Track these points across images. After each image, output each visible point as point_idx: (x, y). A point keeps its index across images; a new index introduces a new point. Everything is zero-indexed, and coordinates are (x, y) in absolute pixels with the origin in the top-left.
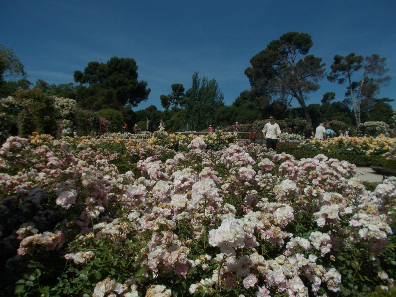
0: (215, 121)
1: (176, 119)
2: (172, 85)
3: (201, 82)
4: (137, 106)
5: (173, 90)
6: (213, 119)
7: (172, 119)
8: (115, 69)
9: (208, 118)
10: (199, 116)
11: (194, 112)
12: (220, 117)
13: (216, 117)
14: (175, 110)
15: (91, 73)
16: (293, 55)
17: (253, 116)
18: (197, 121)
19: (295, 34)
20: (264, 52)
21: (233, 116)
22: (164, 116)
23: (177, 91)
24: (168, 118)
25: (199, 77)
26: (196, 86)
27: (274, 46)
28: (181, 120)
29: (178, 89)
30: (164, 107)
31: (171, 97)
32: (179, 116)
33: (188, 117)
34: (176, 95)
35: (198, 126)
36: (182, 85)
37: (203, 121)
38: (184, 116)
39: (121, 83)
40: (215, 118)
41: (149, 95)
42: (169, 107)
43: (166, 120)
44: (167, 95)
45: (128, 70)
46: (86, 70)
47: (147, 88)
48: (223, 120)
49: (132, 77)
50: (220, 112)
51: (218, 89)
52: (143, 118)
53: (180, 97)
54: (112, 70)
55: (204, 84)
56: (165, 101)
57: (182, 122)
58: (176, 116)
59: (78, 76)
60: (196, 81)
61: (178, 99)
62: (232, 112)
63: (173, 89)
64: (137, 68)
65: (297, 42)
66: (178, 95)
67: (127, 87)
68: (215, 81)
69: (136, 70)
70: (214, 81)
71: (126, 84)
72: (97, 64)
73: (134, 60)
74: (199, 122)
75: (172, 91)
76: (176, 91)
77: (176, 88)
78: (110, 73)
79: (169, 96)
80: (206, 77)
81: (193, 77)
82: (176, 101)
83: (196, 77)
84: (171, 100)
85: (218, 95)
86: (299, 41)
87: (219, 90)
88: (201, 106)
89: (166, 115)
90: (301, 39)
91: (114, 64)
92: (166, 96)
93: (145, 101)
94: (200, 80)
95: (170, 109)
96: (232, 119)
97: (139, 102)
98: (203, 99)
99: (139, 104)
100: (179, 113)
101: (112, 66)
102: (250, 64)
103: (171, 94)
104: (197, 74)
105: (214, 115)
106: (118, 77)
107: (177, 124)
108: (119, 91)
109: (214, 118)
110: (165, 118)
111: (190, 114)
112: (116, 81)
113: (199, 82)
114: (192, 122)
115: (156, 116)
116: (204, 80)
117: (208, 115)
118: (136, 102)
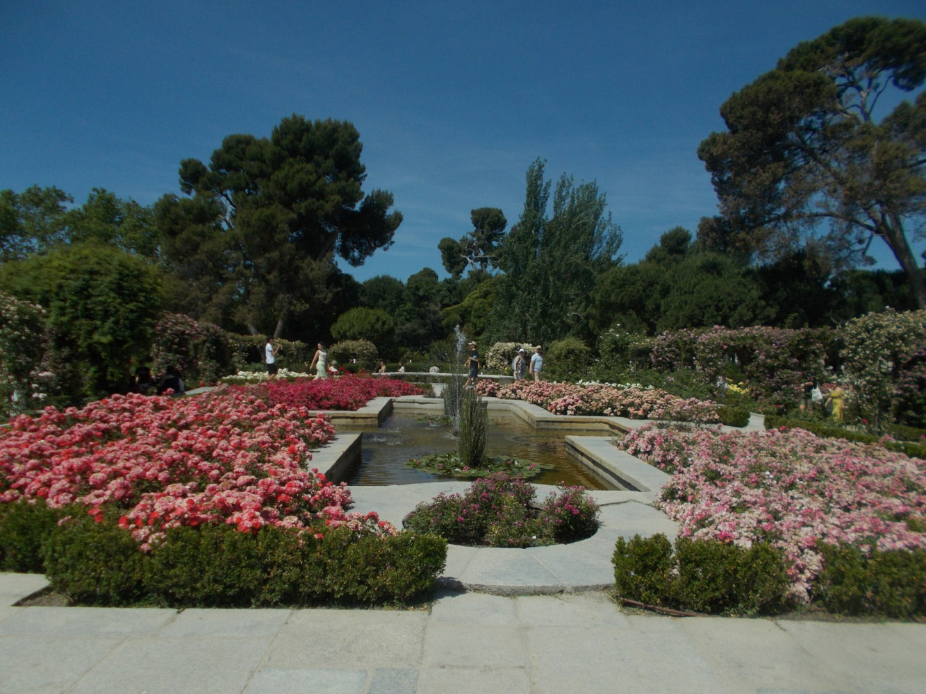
0: (594, 311)
1: (477, 304)
2: (473, 212)
3: (552, 191)
4: (362, 264)
5: (476, 225)
6: (587, 306)
7: (466, 302)
8: (294, 152)
9: (572, 300)
10: (545, 292)
11: (529, 283)
12: (613, 298)
13: (598, 297)
14: (477, 277)
15: (229, 167)
16: (864, 94)
17: (729, 295)
18: (540, 310)
19: (875, 24)
20: (772, 76)
21: (656, 295)
22: (442, 293)
23: (487, 227)
24: (455, 300)
25: (546, 179)
26: (536, 204)
27: (806, 57)
28: (491, 305)
29: (488, 222)
30: (449, 271)
31: (470, 245)
32: (485, 295)
33: (510, 297)
34: (483, 237)
35: (540, 325)
36: (500, 212)
37: (556, 310)
38: (497, 293)
39: (304, 191)
40: (594, 301)
41: (396, 232)
42: (461, 272)
43: (448, 305)
44: (458, 239)
45: (332, 152)
46: (217, 156)
47: (390, 211)
48: (622, 308)
49: (343, 174)
50: (613, 283)
51: (605, 215)
52: (384, 299)
53: (495, 244)
54: (285, 153)
55: (560, 199)
56: (452, 254)
57: (492, 312)
58: (476, 293)
59: (192, 174)
60: (537, 186)
61: (487, 248)
62: (651, 284)
63: (475, 223)
64: (359, 149)
65: (889, 45)
66: (489, 239)
67: (321, 202)
68: (595, 191)
69: (358, 156)
70: (591, 190)
71: (321, 195)
72: (248, 141)
73: (352, 127)
74: (544, 314)
75: (473, 229)
76: (482, 227)
77: (484, 219)
78: (278, 162)
79: (464, 240)
80: (568, 176)
81: (529, 176)
82: (482, 254)
83: (539, 177)
84: (470, 253)
85: (605, 233)
86: (895, 39)
87: (607, 218)
88: (552, 263)
89: (449, 290)
90: (905, 35)
91: (291, 137)
92: (454, 242)
93: (385, 249)
94: (548, 184)
95: (465, 275)
96: (650, 305)
97: (368, 251)
98: (558, 242)
99: (368, 259)
100: (484, 287)
101: (284, 142)
102: (722, 121)
103: (469, 237)
104: (540, 167)
105: (591, 294)
106: (298, 171)
107: (480, 317)
108: (300, 214)
109: (589, 301)
110: (446, 302)
111: (518, 288)
112: (292, 186)
113: (545, 190)
114: (522, 312)
115: (421, 293)
116: (562, 186)
117: (572, 292)
118: (360, 252)
